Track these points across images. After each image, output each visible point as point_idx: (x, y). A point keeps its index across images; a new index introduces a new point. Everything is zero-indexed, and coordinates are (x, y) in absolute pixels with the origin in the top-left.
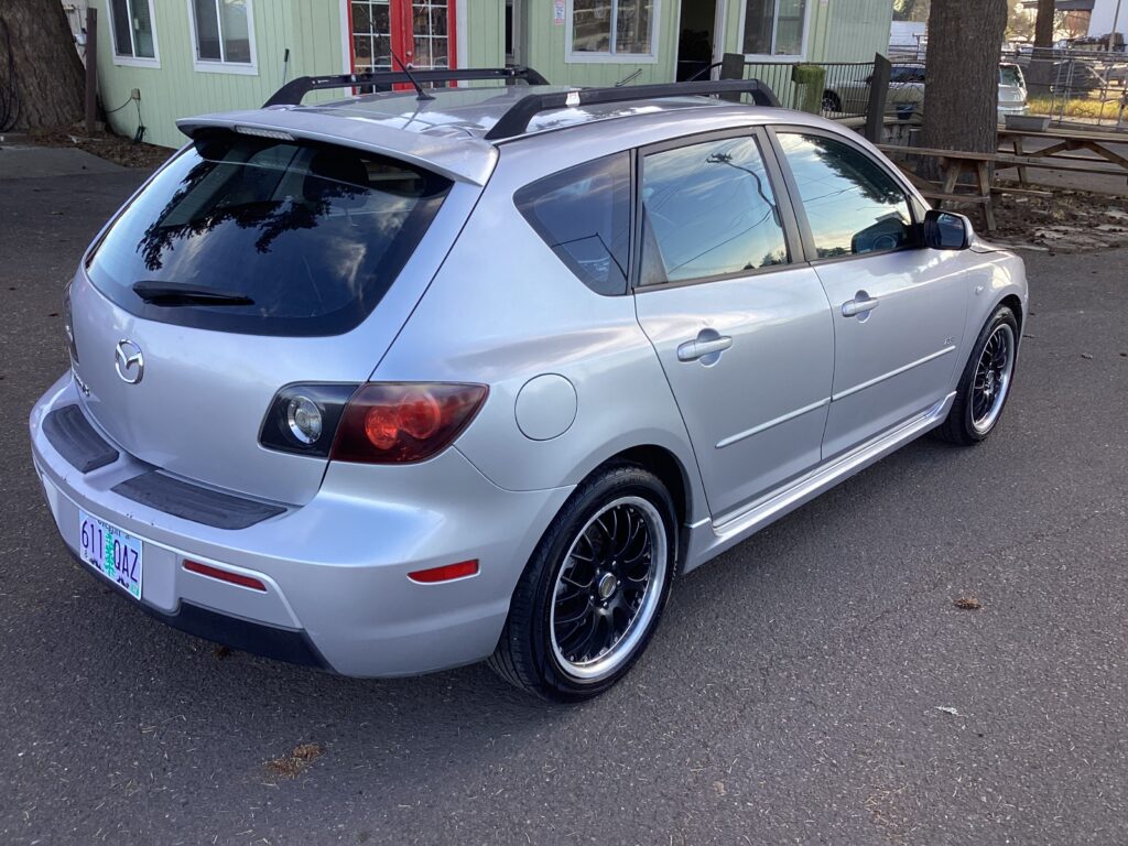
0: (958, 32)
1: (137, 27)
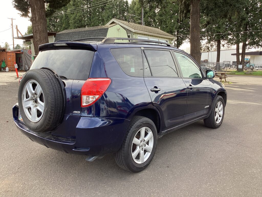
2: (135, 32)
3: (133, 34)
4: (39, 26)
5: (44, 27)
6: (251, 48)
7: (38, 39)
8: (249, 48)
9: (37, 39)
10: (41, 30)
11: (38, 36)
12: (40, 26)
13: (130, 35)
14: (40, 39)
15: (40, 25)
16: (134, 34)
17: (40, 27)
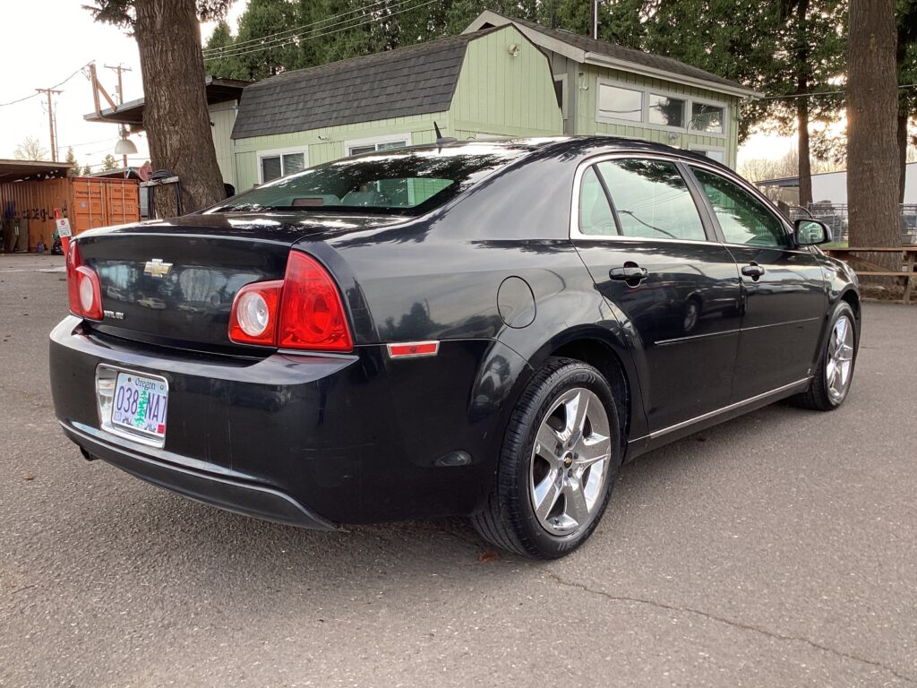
0: (872, 179)
2: (587, 62)
3: (577, 74)
4: (167, 55)
5: (189, 60)
7: (162, 112)
9: (158, 112)
10: (174, 69)
11: (163, 99)
12: (170, 54)
13: (563, 77)
14: (169, 112)
15: (173, 51)
16: (581, 74)
17: (170, 58)
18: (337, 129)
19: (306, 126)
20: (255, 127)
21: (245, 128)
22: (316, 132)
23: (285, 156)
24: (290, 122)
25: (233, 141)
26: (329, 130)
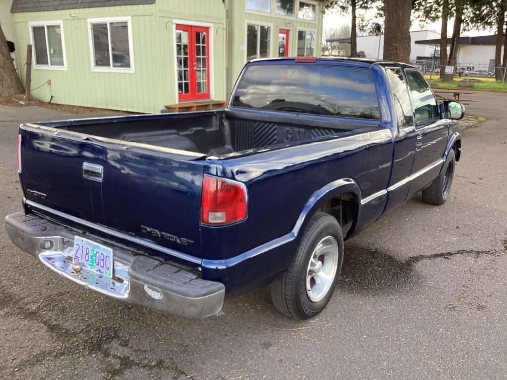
1: (52, 52)
6: (469, 30)
8: (465, 30)
18: (82, 11)
19: (61, 7)
20: (27, 6)
21: (20, 6)
22: (68, 12)
23: (48, 27)
24: (50, 4)
25: (12, 14)
26: (77, 11)
